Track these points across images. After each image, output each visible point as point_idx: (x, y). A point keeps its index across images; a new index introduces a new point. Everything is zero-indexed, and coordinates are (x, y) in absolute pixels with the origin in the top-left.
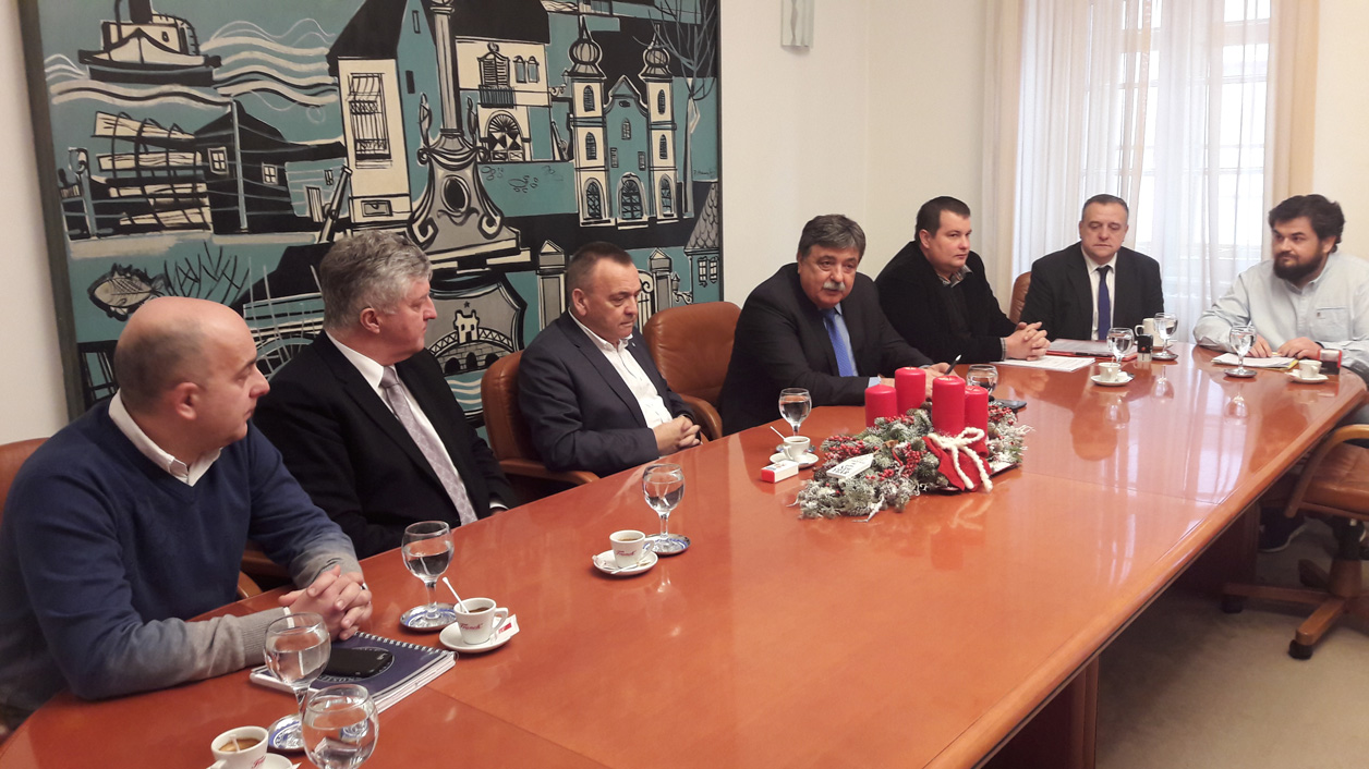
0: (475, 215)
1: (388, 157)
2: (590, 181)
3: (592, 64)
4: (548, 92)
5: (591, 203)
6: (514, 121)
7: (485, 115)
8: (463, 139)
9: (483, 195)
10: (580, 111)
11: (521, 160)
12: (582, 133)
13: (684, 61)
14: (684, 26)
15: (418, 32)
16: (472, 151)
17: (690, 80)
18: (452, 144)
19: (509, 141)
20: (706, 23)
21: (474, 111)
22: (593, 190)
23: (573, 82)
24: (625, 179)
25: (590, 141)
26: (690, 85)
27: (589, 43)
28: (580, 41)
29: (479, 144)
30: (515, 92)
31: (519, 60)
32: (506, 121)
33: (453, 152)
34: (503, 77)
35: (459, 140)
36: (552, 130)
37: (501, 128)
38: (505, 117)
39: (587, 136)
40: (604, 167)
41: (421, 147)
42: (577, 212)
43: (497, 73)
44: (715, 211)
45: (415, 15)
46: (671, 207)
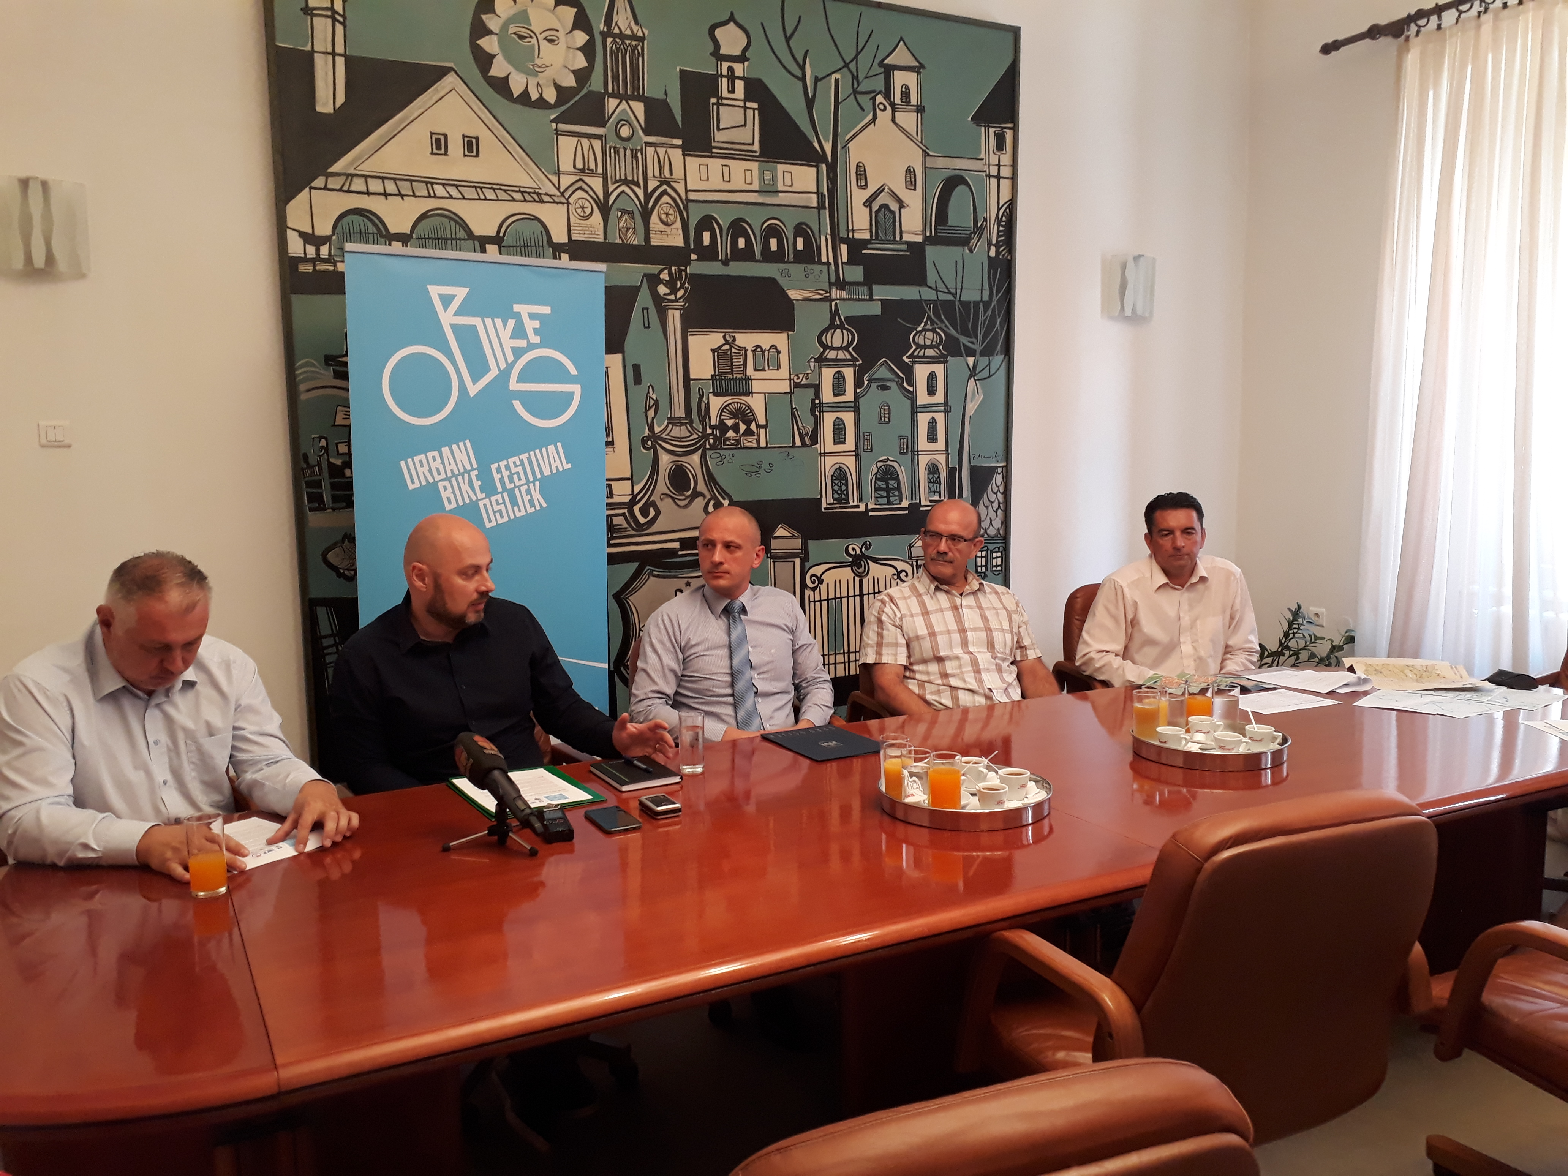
0: (700, 499)
1: (613, 443)
2: (837, 466)
3: (846, 349)
4: (790, 379)
5: (836, 488)
6: (749, 408)
7: (716, 403)
8: (692, 426)
9: (711, 479)
10: (827, 396)
11: (755, 445)
12: (828, 419)
13: (964, 340)
14: (965, 305)
15: (648, 327)
16: (700, 438)
17: (971, 361)
18: (679, 431)
19: (743, 427)
20: (996, 298)
21: (705, 399)
22: (840, 475)
23: (820, 368)
24: (879, 464)
25: (839, 428)
26: (971, 365)
27: (842, 327)
28: (832, 327)
29: (709, 431)
30: (751, 380)
31: (759, 349)
32: (740, 408)
33: (680, 439)
34: (739, 366)
35: (687, 427)
36: (793, 415)
37: (734, 415)
38: (739, 405)
39: (835, 421)
40: (855, 451)
41: (647, 435)
42: (819, 497)
43: (732, 363)
44: (1001, 497)
45: (645, 311)
46: (940, 492)
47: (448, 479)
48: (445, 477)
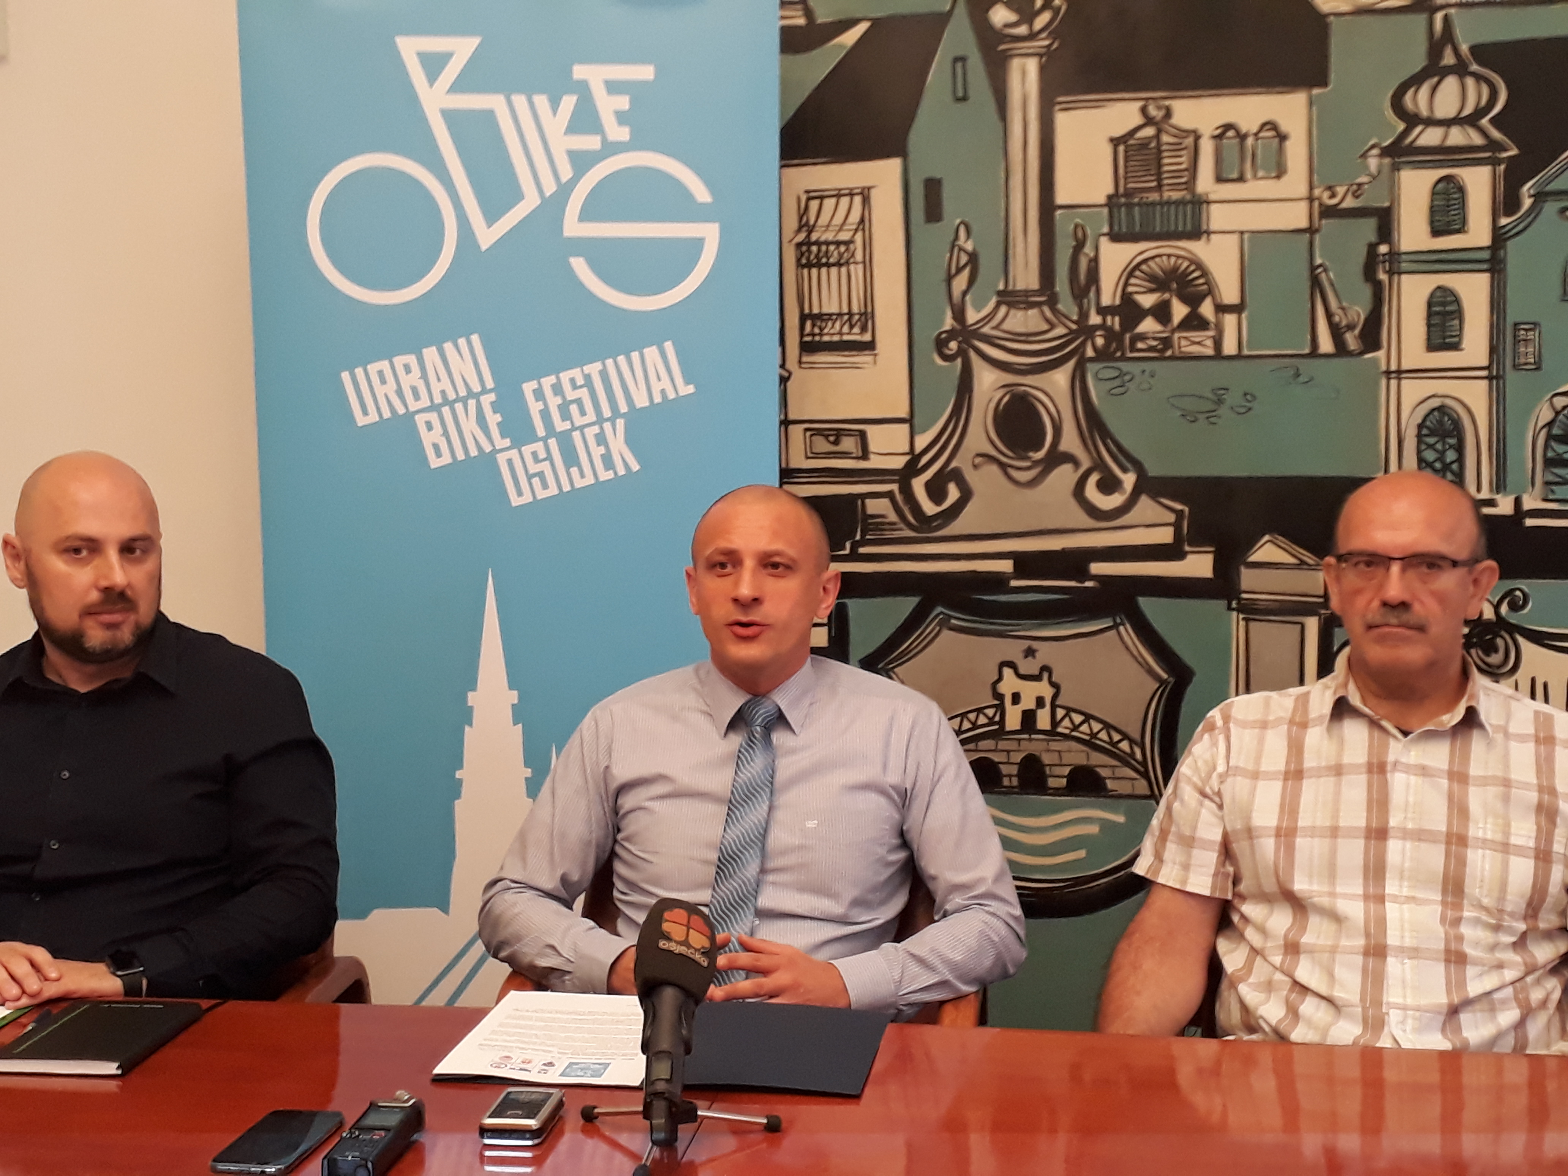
1: (870, 346)
2: (1433, 403)
3: (1470, 121)
4: (1311, 199)
6: (1200, 266)
7: (1115, 258)
8: (1054, 310)
9: (1093, 424)
10: (1413, 235)
11: (1210, 352)
12: (1416, 290)
15: (964, 99)
16: (1072, 335)
18: (1022, 321)
19: (1179, 311)
21: (1088, 250)
22: (1442, 425)
23: (1396, 169)
24: (1561, 402)
25: (1444, 311)
27: (1461, 70)
28: (1433, 71)
29: (1095, 319)
30: (1208, 203)
31: (1231, 133)
32: (1175, 269)
33: (1025, 337)
34: (1176, 174)
35: (1042, 313)
36: (1315, 283)
37: (1159, 283)
38: (1173, 260)
39: (1432, 295)
40: (1487, 368)
41: (947, 327)
43: (1160, 166)
45: (959, 65)
47: (434, 408)
48: (429, 404)
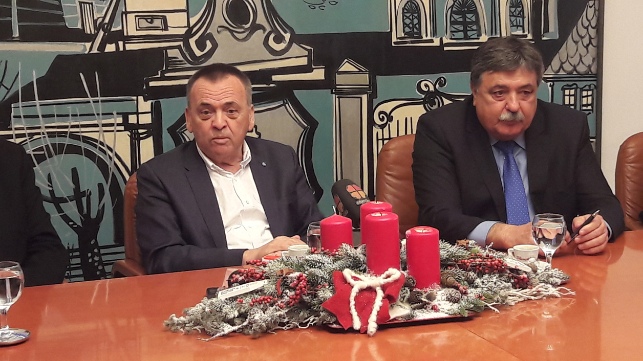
0: (260, 32)
22: (412, 8)
42: (389, 30)
44: (592, 32)
46: (523, 27)
